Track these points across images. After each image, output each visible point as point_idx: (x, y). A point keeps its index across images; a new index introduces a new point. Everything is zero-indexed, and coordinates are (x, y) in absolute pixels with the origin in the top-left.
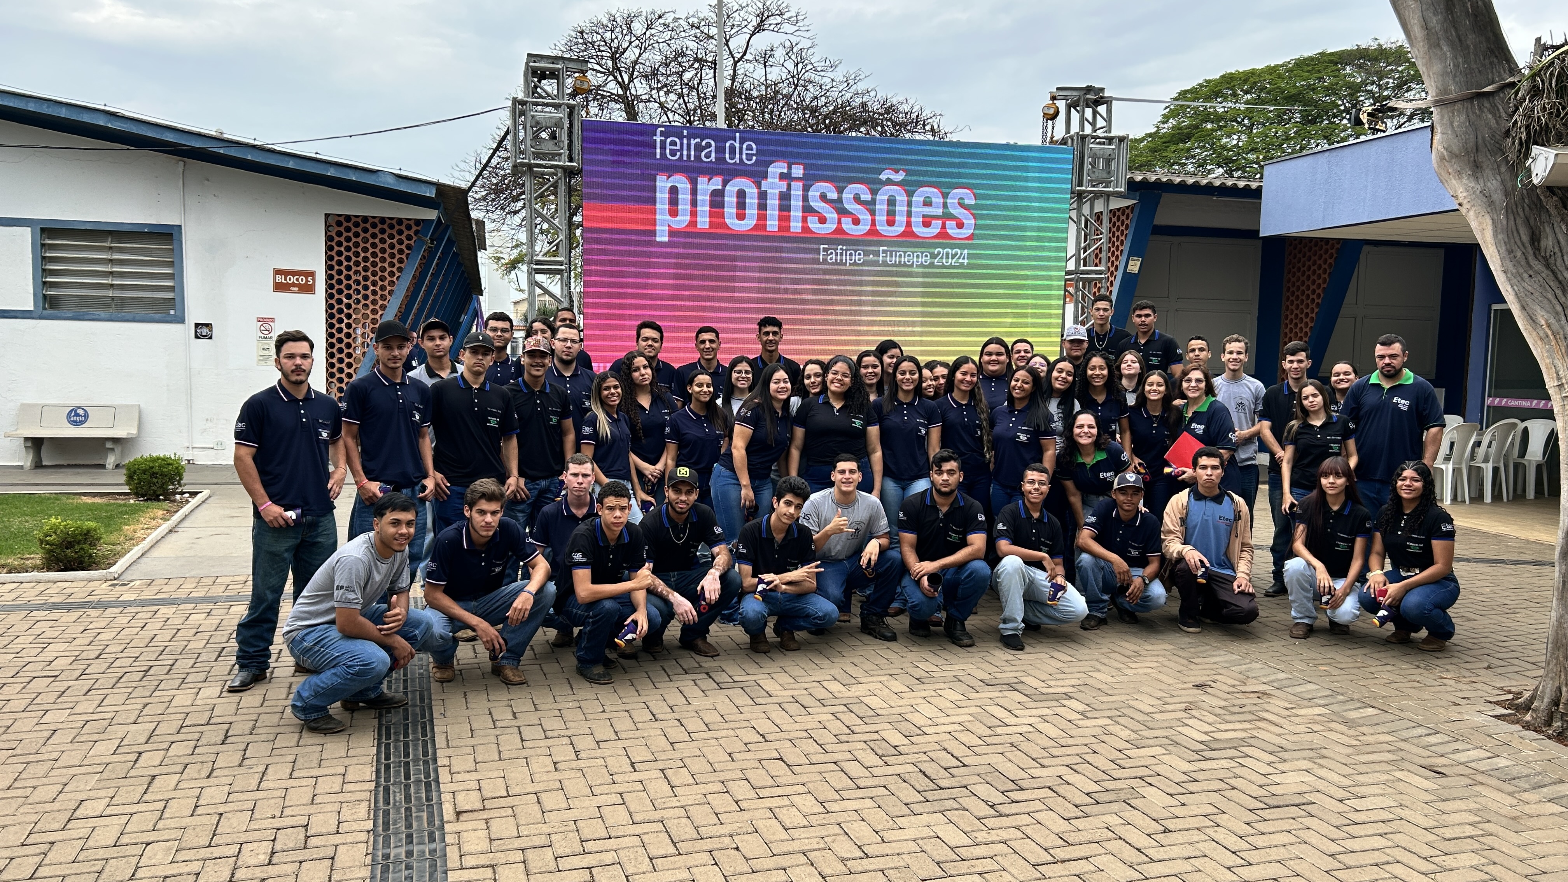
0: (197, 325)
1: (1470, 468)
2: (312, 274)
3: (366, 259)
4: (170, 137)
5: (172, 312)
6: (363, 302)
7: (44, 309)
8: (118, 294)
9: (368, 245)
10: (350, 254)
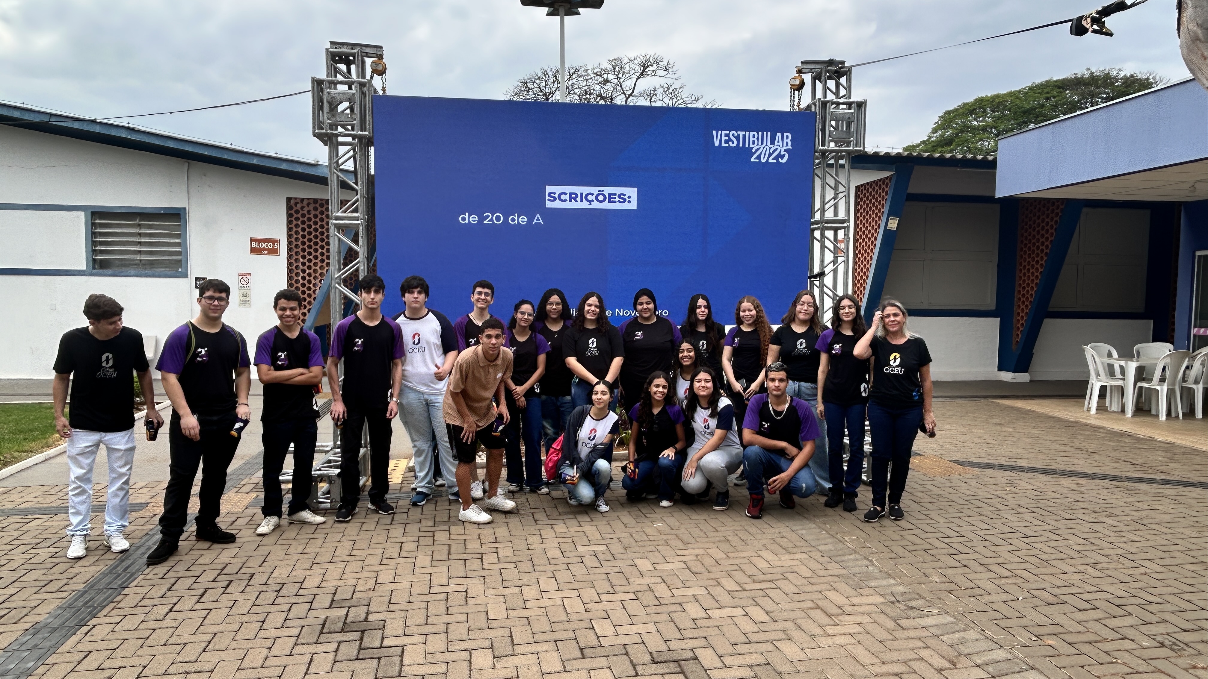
0: (197, 279)
1: (1182, 389)
2: (277, 241)
3: (316, 230)
4: (171, 144)
5: (180, 270)
6: (314, 261)
7: (94, 268)
8: (144, 257)
9: (318, 220)
10: (305, 226)
